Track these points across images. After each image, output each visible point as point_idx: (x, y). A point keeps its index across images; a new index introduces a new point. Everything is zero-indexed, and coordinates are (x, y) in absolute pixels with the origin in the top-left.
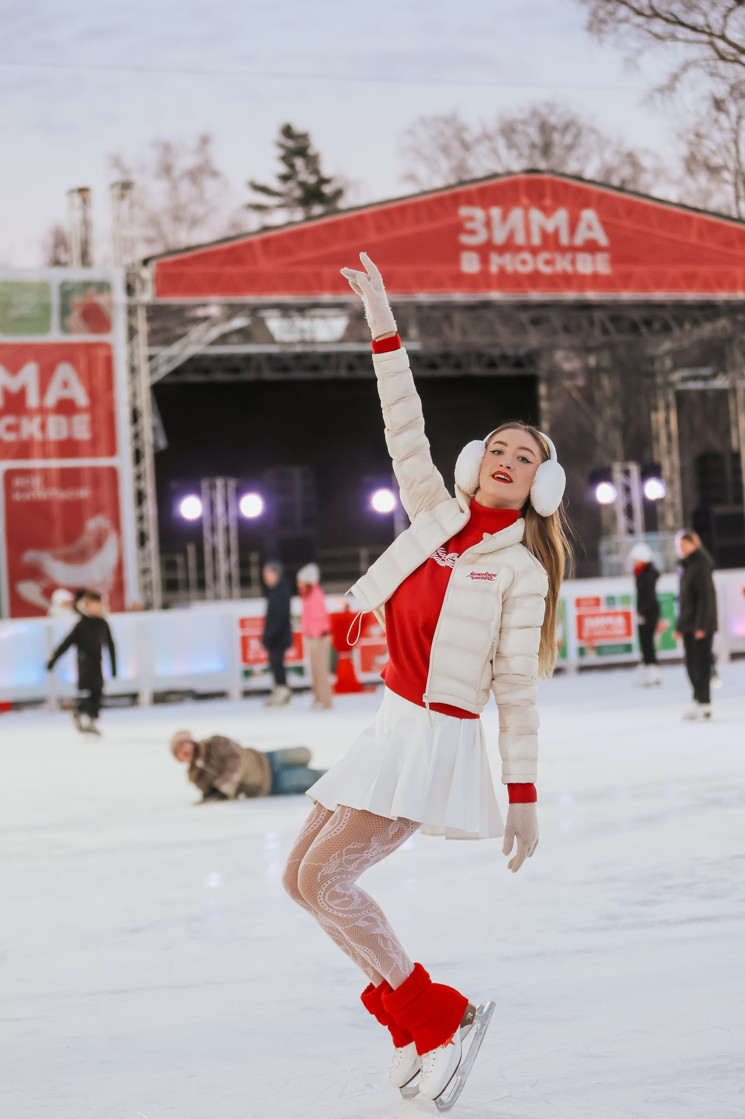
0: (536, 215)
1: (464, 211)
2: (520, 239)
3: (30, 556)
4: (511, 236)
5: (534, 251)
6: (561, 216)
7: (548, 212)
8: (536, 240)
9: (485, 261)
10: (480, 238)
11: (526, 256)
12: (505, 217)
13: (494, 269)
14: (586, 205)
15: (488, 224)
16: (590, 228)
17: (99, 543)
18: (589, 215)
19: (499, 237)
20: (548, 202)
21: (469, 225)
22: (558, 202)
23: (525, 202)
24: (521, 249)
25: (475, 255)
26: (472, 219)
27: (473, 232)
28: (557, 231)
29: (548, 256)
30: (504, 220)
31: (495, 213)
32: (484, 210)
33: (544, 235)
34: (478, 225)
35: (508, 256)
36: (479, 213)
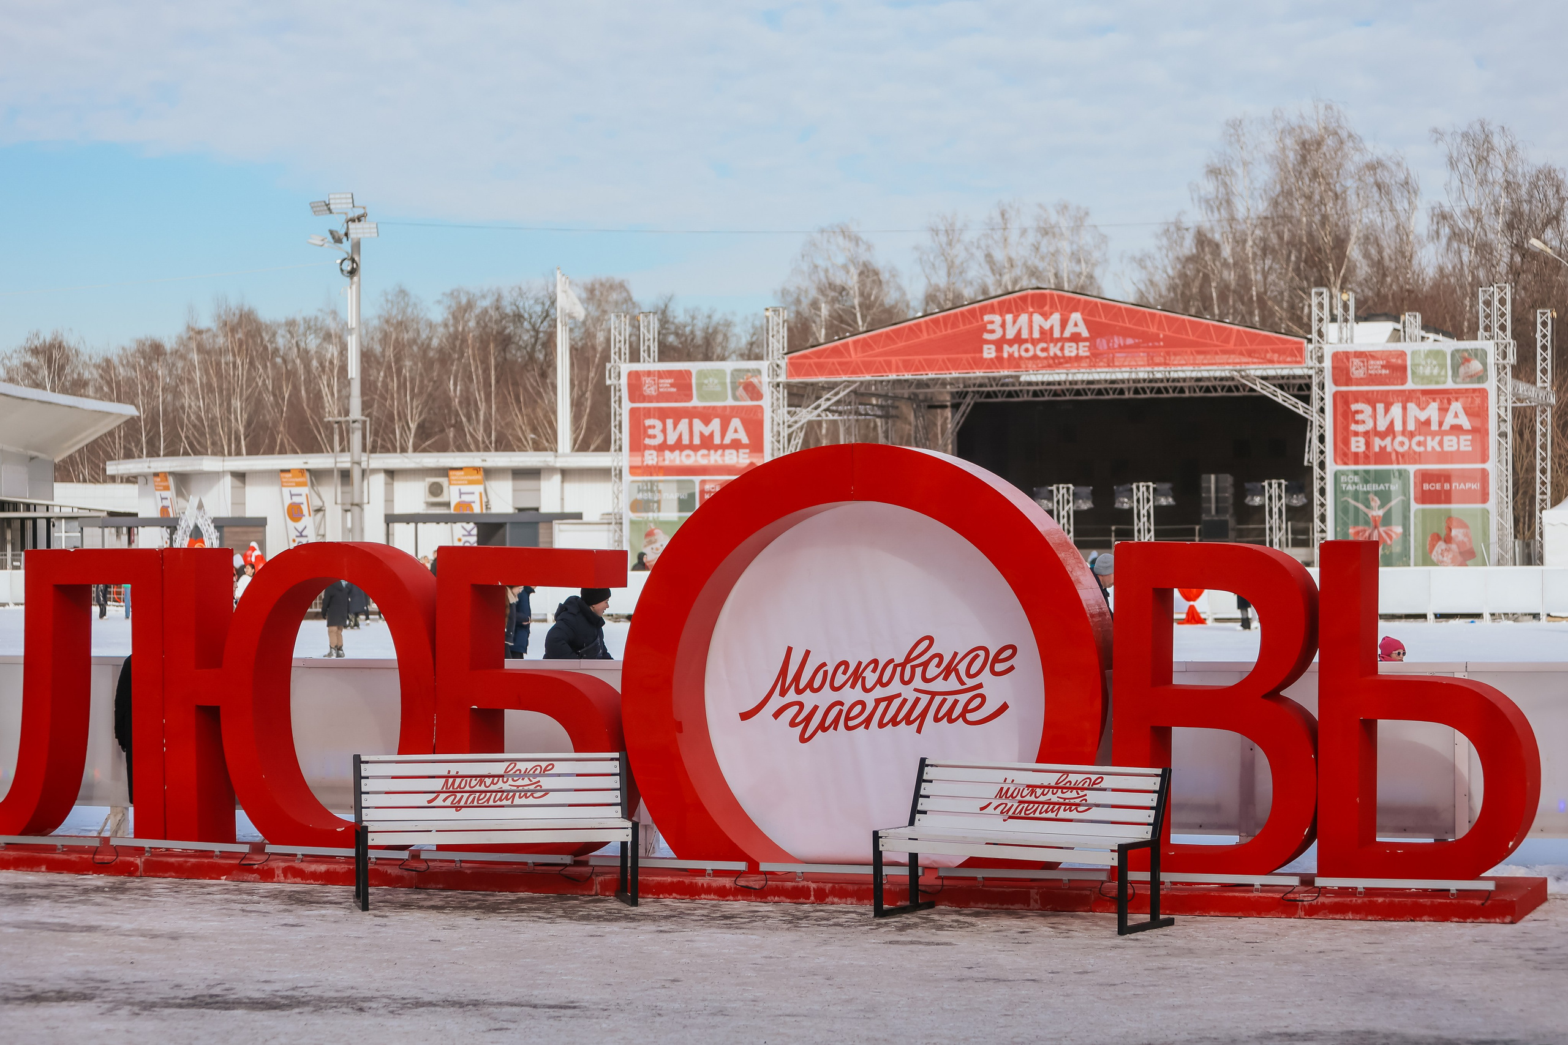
0: (1037, 318)
1: (986, 318)
2: (1025, 335)
4: (1019, 333)
5: (1034, 342)
6: (1056, 318)
7: (1046, 316)
8: (1036, 335)
9: (999, 349)
10: (998, 334)
11: (1029, 346)
12: (1015, 318)
13: (1005, 355)
14: (1074, 309)
15: (1003, 325)
16: (1076, 325)
18: (1076, 316)
19: (1010, 334)
20: (1047, 308)
21: (990, 327)
22: (1054, 308)
23: (1031, 310)
24: (1026, 341)
25: (993, 347)
26: (992, 322)
27: (993, 331)
28: (1052, 328)
29: (1044, 345)
30: (1014, 322)
31: (1009, 318)
32: (1001, 316)
33: (1042, 331)
34: (996, 326)
35: (1016, 346)
36: (997, 319)
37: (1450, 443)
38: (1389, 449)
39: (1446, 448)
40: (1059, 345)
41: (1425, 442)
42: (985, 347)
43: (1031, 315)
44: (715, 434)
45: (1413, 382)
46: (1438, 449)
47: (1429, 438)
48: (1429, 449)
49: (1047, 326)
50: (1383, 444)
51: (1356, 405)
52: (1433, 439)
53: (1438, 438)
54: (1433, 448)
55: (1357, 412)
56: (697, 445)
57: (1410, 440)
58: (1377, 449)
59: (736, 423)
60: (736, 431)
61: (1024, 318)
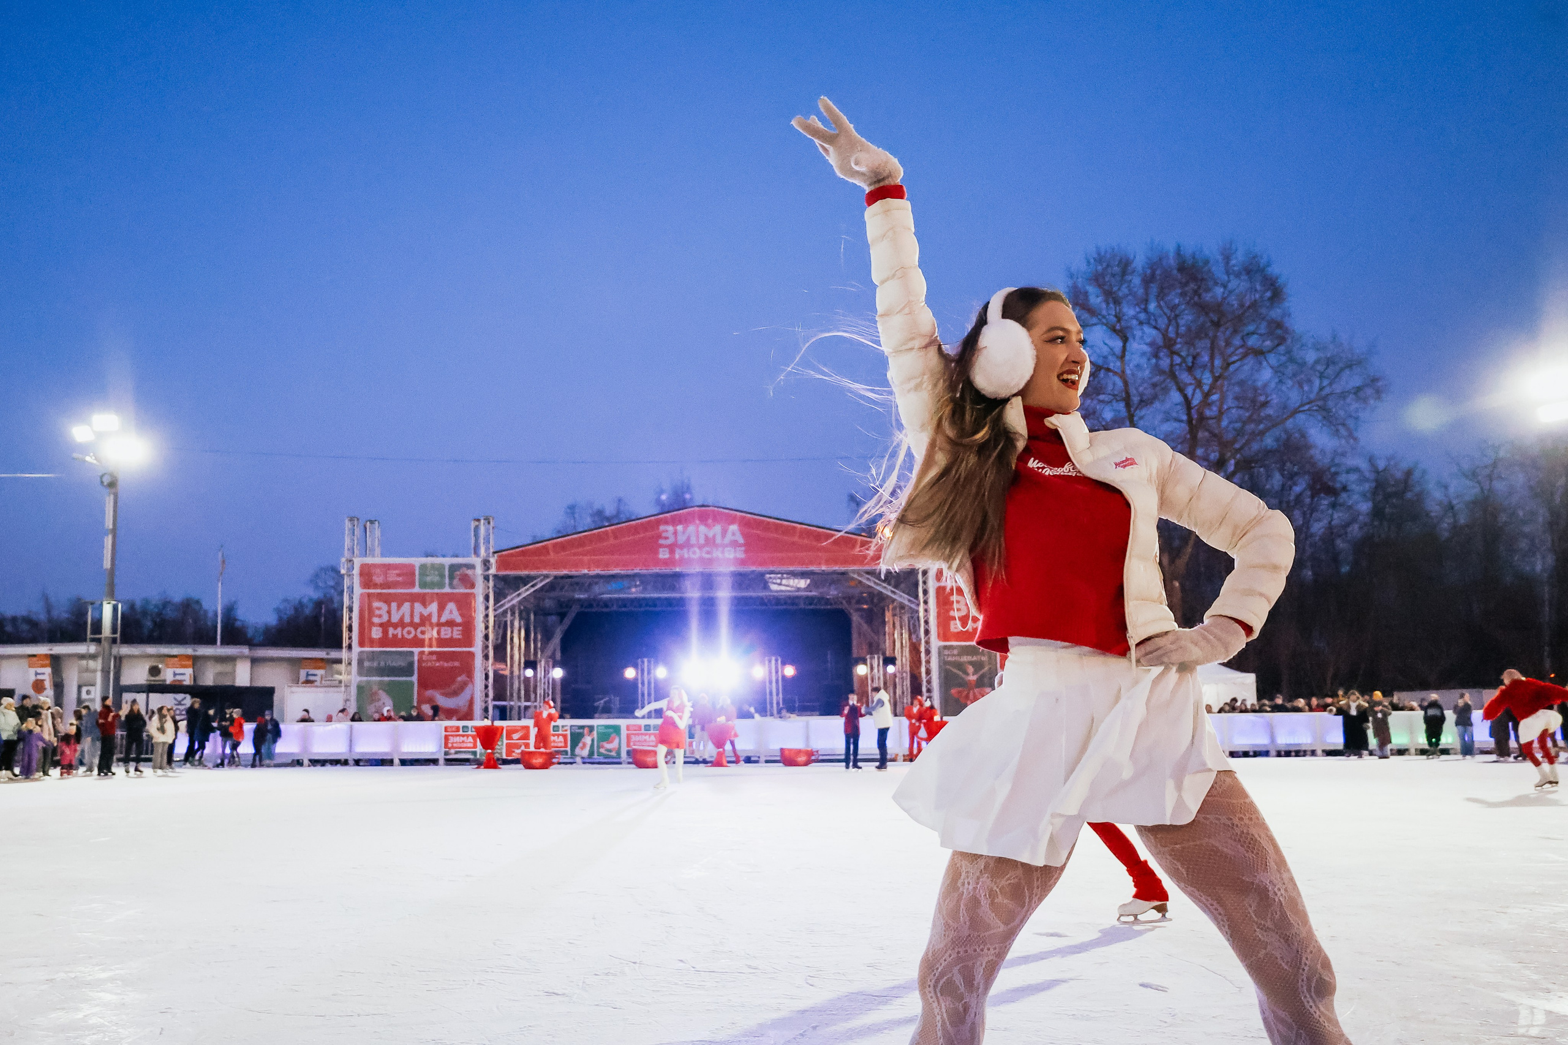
0: (702, 529)
1: (662, 528)
2: (693, 541)
3: (429, 693)
4: (688, 539)
5: (701, 547)
6: (718, 529)
7: (710, 527)
8: (702, 541)
9: (672, 552)
10: (671, 540)
12: (685, 529)
13: (677, 556)
14: (732, 523)
15: (675, 533)
16: (734, 534)
17: (463, 687)
18: (734, 528)
19: (681, 540)
20: (710, 521)
21: (664, 535)
22: (715, 521)
23: (698, 522)
24: (692, 546)
25: (667, 550)
26: (667, 531)
27: (666, 538)
28: (714, 536)
29: (707, 549)
30: (684, 532)
31: (680, 528)
32: (673, 526)
33: (707, 538)
34: (670, 534)
35: (685, 550)
36: (670, 528)
40: (720, 549)
42: (661, 550)
43: (698, 527)
44: (433, 615)
49: (711, 535)
51: (954, 596)
55: (955, 602)
56: (417, 624)
59: (451, 606)
60: (451, 612)
61: (691, 528)
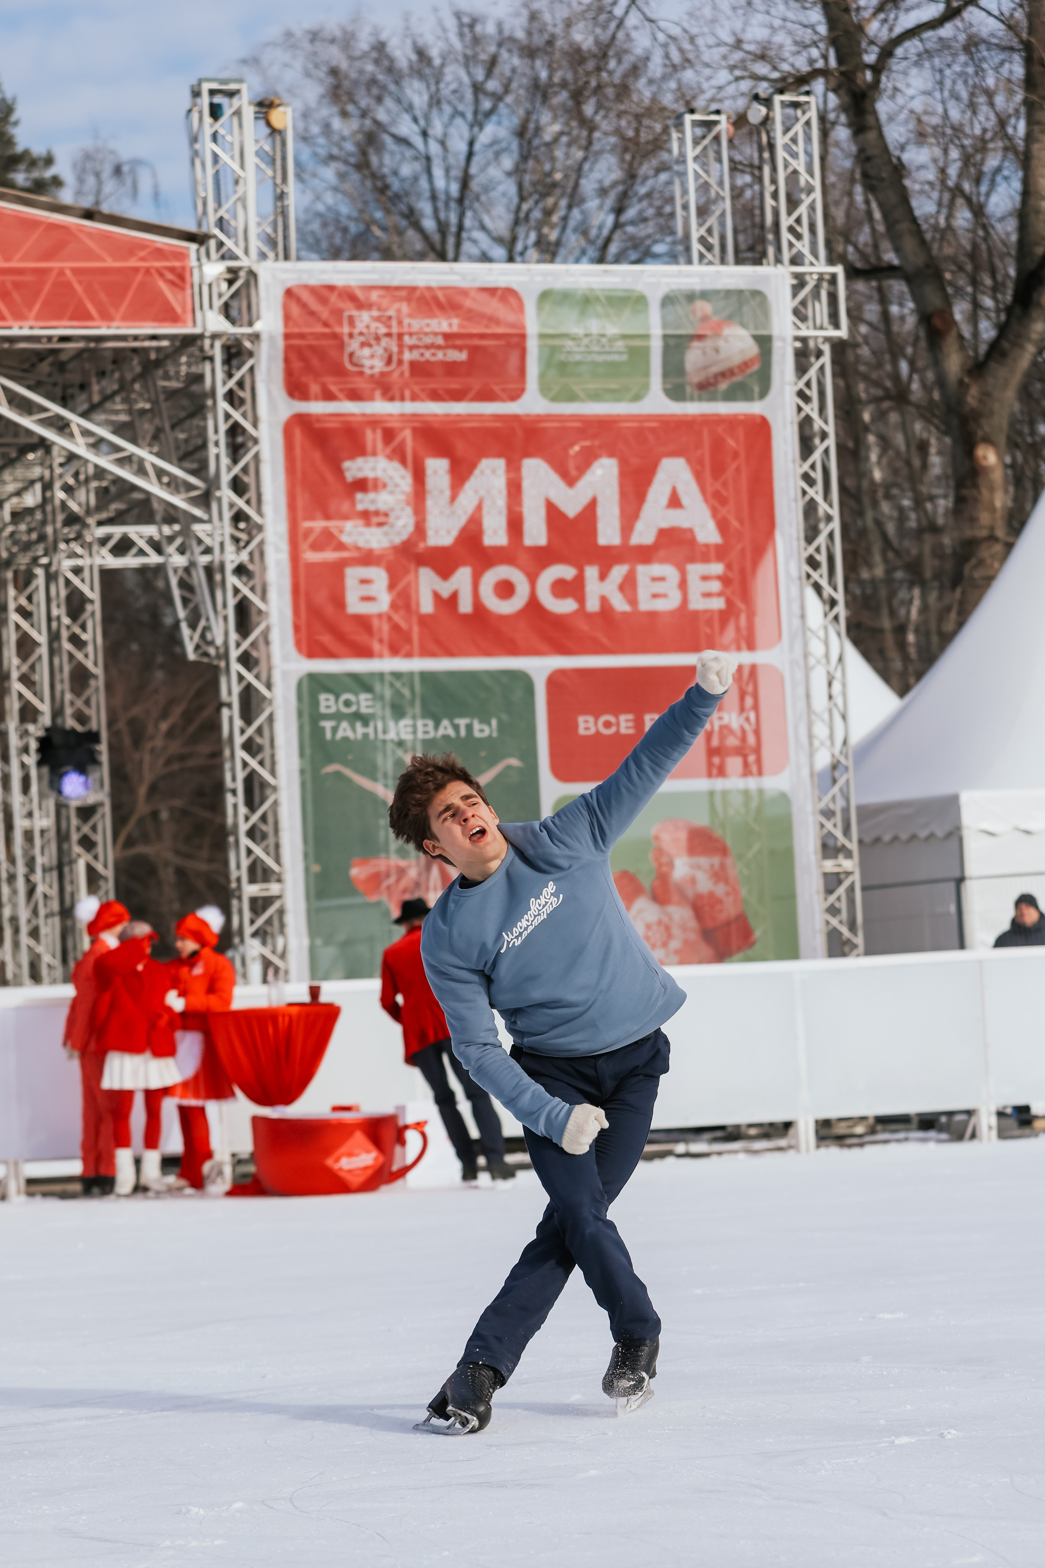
37: (658, 588)
38: (465, 606)
39: (645, 604)
41: (579, 580)
45: (544, 389)
46: (620, 604)
47: (591, 572)
48: (593, 605)
50: (446, 589)
51: (360, 461)
52: (603, 577)
53: (618, 572)
54: (604, 600)
55: (362, 485)
57: (533, 580)
58: (427, 606)
